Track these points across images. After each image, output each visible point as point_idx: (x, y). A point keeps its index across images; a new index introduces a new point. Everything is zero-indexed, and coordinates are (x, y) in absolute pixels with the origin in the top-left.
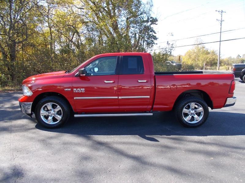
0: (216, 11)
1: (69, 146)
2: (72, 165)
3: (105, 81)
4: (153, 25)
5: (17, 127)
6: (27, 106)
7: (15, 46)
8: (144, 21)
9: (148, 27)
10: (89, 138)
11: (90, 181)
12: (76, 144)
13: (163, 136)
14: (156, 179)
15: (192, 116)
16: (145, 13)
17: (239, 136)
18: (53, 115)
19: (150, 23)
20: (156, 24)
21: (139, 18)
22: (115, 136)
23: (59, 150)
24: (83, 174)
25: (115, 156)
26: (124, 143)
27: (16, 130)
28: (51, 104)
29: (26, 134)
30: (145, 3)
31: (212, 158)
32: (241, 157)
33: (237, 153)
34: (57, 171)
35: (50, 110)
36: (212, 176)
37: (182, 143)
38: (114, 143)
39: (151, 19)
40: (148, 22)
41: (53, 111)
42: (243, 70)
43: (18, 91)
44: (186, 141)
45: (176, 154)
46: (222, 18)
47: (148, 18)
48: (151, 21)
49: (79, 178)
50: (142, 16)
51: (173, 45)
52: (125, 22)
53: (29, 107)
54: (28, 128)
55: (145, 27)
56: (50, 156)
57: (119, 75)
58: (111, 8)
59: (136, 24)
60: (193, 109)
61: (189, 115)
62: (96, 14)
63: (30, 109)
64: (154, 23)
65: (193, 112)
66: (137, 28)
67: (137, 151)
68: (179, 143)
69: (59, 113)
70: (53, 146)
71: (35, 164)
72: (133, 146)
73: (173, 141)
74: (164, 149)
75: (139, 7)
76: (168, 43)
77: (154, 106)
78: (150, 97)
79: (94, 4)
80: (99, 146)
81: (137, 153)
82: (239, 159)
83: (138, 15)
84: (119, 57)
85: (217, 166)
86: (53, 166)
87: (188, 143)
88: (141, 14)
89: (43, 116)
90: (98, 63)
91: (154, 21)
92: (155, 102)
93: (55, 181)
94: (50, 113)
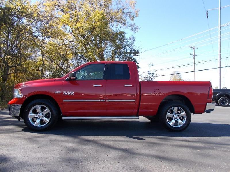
0: (189, 47)
1: (56, 142)
2: (58, 154)
3: (94, 85)
4: (135, 56)
5: (4, 130)
6: (17, 110)
7: (8, 69)
8: (128, 53)
9: (131, 58)
10: (76, 138)
11: (77, 165)
12: (62, 141)
13: (149, 137)
14: (145, 164)
15: (176, 120)
16: (128, 46)
17: (222, 137)
18: (41, 118)
19: (132, 55)
20: (138, 56)
21: (123, 49)
22: (102, 136)
23: (46, 145)
24: (70, 161)
25: (103, 149)
26: (111, 141)
27: (2, 132)
28: (40, 106)
29: (12, 134)
30: (128, 38)
31: (199, 151)
32: (226, 150)
33: (222, 147)
34: (43, 159)
35: (39, 112)
36: (200, 162)
37: (168, 141)
38: (101, 140)
39: (134, 51)
40: (131, 53)
41: (41, 113)
42: (217, 94)
43: (6, 109)
44: (172, 140)
45: (163, 148)
46: (194, 53)
47: (131, 50)
48: (133, 53)
49: (66, 163)
50: (126, 48)
51: (154, 74)
52: (110, 53)
53: (18, 111)
54: (14, 131)
55: (129, 57)
56: (36, 149)
57: (107, 80)
58: (98, 42)
59: (120, 55)
60: (176, 114)
61: (173, 119)
62: (85, 46)
63: (19, 113)
64: (136, 54)
65: (176, 116)
66: (121, 58)
67: (125, 146)
68: (165, 141)
69: (47, 116)
70: (39, 142)
71: (20, 154)
72: (120, 143)
73: (159, 140)
74: (151, 145)
75: (123, 41)
76: (149, 73)
77: (139, 110)
78: (136, 101)
79: (84, 38)
80: (86, 142)
81: (124, 147)
82: (225, 151)
83: (123, 47)
84: (107, 64)
85: (205, 155)
86: (39, 155)
87: (173, 141)
88: (125, 46)
89: (31, 118)
90: (87, 75)
91: (136, 53)
92: (140, 106)
93: (41, 165)
94: (38, 115)
